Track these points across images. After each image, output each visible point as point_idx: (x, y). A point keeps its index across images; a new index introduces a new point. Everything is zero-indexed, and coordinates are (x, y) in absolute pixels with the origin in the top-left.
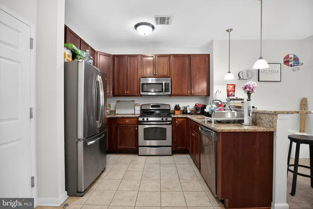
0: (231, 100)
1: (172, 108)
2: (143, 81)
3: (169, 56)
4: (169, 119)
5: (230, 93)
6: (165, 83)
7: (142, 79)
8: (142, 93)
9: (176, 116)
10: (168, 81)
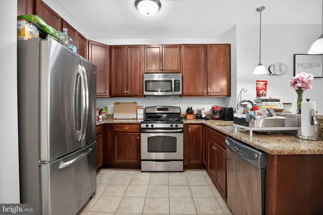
0: (263, 100)
1: (184, 111)
2: (147, 77)
3: (180, 46)
4: (181, 126)
5: (261, 92)
6: (175, 81)
7: (146, 75)
8: (145, 93)
9: (188, 122)
10: (179, 77)
